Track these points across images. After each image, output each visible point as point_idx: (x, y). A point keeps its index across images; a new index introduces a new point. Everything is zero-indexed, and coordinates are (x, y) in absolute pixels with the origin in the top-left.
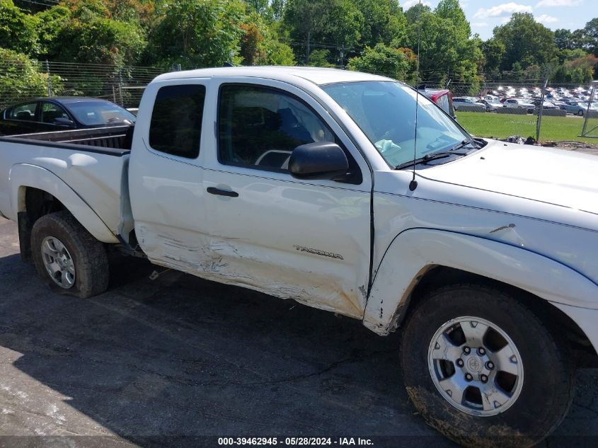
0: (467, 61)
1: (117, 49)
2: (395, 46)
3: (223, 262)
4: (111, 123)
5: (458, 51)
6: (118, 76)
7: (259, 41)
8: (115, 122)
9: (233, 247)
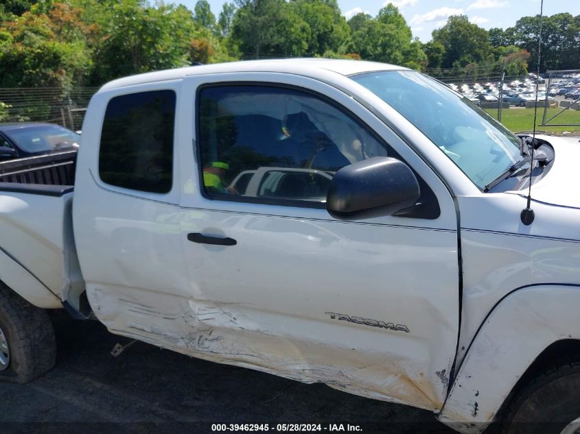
0: (411, 62)
1: (64, 71)
2: (342, 53)
3: (214, 335)
4: (58, 148)
5: (404, 54)
6: (66, 99)
7: (211, 55)
8: (63, 147)
9: (230, 315)
